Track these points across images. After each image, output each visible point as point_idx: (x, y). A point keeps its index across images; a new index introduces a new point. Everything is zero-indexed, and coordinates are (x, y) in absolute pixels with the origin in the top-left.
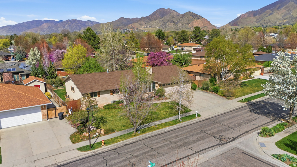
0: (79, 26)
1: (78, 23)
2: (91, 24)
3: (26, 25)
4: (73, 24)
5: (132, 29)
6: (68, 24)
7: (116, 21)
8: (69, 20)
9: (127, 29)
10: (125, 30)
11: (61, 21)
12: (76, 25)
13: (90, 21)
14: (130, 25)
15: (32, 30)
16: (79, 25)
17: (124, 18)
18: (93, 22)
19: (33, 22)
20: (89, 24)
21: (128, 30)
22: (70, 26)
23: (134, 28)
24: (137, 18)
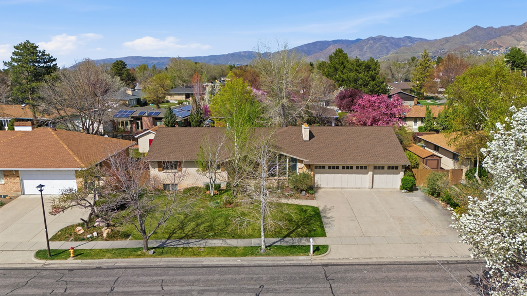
0: (387, 47)
1: (386, 41)
2: (410, 42)
3: (306, 49)
4: (377, 45)
5: (495, 49)
6: (368, 45)
7: (462, 34)
8: (372, 38)
9: (482, 50)
10: (479, 52)
11: (358, 40)
12: (382, 45)
13: (409, 37)
14: (492, 41)
15: (312, 56)
16: (388, 45)
17: (480, 27)
18: (415, 38)
19: (315, 44)
20: (407, 42)
21: (485, 52)
22: (371, 47)
23: (501, 47)
24: (512, 26)
